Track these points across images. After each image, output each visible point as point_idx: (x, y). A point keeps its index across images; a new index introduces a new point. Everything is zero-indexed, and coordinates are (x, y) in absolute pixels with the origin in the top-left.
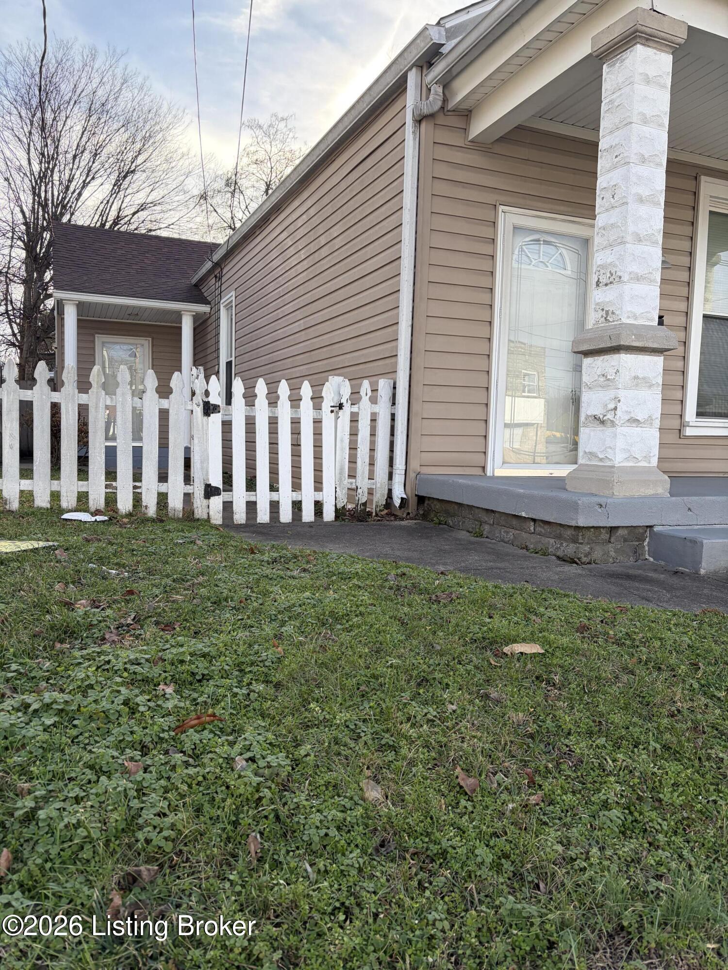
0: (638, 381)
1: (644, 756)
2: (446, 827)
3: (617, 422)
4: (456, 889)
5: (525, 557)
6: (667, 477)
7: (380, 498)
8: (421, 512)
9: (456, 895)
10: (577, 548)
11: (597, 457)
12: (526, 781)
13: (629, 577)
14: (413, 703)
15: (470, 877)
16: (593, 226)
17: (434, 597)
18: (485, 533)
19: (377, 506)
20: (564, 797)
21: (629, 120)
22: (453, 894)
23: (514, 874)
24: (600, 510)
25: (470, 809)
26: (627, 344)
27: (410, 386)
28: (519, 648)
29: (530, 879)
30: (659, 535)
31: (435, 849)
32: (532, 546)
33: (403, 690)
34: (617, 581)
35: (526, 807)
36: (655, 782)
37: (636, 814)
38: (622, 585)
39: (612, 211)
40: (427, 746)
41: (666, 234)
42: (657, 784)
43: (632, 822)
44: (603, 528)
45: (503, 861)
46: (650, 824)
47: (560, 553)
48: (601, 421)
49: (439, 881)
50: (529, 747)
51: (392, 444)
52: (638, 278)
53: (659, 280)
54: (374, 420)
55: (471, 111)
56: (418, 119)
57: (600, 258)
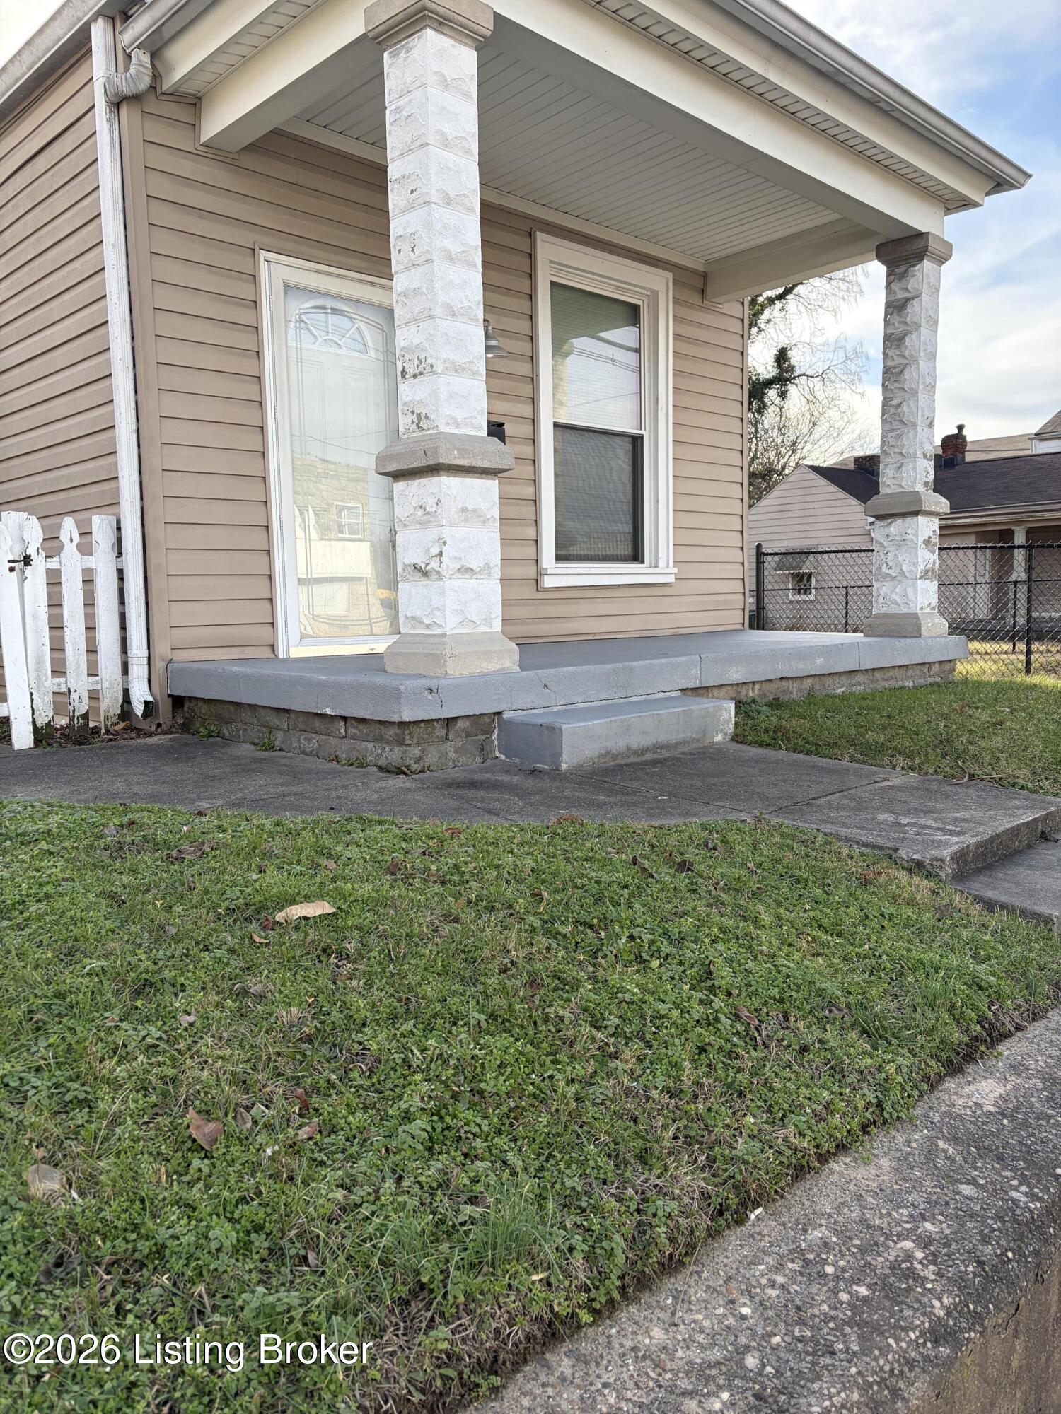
0: (468, 515)
1: (463, 1036)
2: (167, 1209)
3: (444, 573)
4: (176, 1301)
5: (334, 773)
6: (514, 645)
7: (110, 704)
8: (180, 721)
9: (176, 1311)
10: (404, 752)
11: (422, 623)
12: (297, 1109)
13: (473, 784)
14: (124, 1025)
15: (201, 1275)
16: (390, 289)
17: (174, 853)
18: (277, 743)
19: (106, 718)
20: (351, 1118)
21: (424, 140)
22: (171, 1310)
23: (270, 1250)
24: (430, 697)
25: (206, 1170)
26: (447, 461)
27: (143, 525)
28: (297, 911)
29: (293, 1252)
30: (509, 723)
31: (144, 1247)
32: (344, 756)
33: (108, 1007)
34: (458, 791)
35: (294, 1147)
36: (476, 1068)
37: (448, 1119)
38: (462, 797)
39: (413, 271)
40: (144, 1088)
41: (487, 307)
42: (479, 1070)
43: (443, 1130)
44: (437, 720)
45: (254, 1236)
46: (466, 1128)
47: (382, 762)
48: (422, 572)
49: (151, 1295)
50: (304, 1056)
51: (123, 617)
52: (456, 369)
53: (484, 372)
54: (88, 581)
55: (200, 98)
56: (115, 100)
57: (405, 337)
